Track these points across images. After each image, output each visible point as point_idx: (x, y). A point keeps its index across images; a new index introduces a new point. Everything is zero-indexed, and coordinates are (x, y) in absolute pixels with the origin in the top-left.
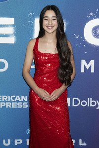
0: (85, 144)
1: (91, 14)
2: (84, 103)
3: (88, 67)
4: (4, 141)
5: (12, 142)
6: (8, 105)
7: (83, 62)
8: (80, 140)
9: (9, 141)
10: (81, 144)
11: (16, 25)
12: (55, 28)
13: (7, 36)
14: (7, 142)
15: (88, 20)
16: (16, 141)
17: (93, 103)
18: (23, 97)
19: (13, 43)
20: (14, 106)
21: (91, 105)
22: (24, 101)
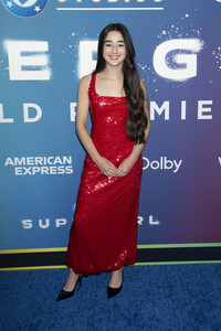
0: (157, 223)
1: (164, 32)
2: (155, 165)
3: (160, 112)
4: (40, 221)
5: (53, 223)
6: (44, 171)
7: (153, 105)
8: (151, 218)
9: (47, 221)
10: (151, 222)
11: (51, 53)
12: (122, 58)
13: (37, 68)
14: (44, 223)
15: (159, 42)
16: (58, 221)
17: (169, 165)
18: (65, 158)
19: (48, 78)
20: (52, 171)
21: (166, 167)
22: (67, 164)
